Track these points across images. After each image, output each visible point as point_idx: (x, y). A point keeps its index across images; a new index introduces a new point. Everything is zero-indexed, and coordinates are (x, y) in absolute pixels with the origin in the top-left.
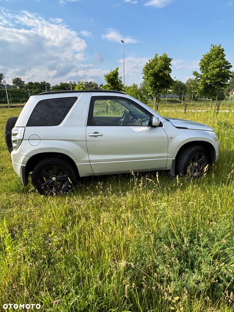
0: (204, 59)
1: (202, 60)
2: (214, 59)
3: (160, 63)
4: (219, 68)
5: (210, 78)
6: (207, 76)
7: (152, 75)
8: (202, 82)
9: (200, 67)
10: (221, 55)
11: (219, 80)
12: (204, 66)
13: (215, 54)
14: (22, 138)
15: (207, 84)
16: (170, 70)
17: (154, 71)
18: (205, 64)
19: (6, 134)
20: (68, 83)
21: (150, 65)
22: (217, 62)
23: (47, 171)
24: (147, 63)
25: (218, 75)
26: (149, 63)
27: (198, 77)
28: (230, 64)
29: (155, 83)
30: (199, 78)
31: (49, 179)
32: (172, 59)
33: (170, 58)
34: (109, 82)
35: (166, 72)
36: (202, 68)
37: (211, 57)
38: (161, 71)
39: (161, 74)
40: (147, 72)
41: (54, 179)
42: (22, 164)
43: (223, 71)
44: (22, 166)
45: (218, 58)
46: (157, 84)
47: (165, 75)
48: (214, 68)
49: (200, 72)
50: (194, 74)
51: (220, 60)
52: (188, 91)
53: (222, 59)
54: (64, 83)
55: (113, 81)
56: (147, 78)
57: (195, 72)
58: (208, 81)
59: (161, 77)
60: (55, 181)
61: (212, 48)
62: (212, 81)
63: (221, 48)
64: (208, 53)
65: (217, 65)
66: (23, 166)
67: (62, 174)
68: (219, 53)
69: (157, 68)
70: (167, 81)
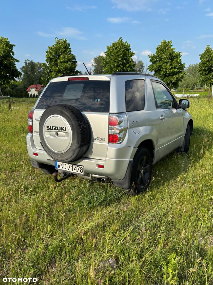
28: (76, 59)
41: (142, 172)
48: (65, 62)
60: (143, 174)
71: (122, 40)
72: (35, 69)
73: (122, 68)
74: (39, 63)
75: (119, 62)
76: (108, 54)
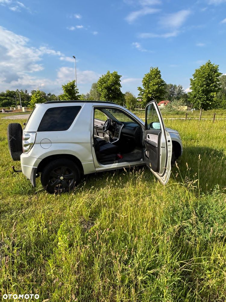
0: (146, 78)
1: (144, 78)
2: (154, 78)
3: (112, 78)
4: (158, 85)
5: (151, 92)
6: (149, 91)
7: (106, 88)
8: (146, 96)
9: (143, 84)
10: (159, 75)
11: (158, 95)
12: (146, 83)
13: (154, 75)
14: (34, 142)
15: (149, 97)
16: (119, 85)
17: (107, 85)
18: (147, 81)
19: (10, 139)
20: (15, 90)
21: (103, 79)
22: (156, 81)
23: (55, 171)
24: (100, 78)
25: (157, 91)
26: (102, 77)
27: (142, 91)
28: (165, 82)
29: (108, 95)
30: (143, 93)
31: (58, 178)
32: (121, 76)
33: (119, 76)
34: (67, 92)
35: (117, 86)
36: (145, 84)
37: (151, 76)
38: (113, 85)
39: (113, 88)
40: (101, 86)
41: (62, 178)
42: (33, 166)
43: (161, 88)
44: (33, 168)
45: (157, 78)
46: (110, 96)
47: (116, 89)
48: (154, 85)
49: (143, 88)
50: (138, 89)
51: (158, 79)
52: (127, 102)
53: (160, 78)
54: (10, 91)
55: (70, 91)
56: (101, 90)
57: (139, 88)
58: (150, 95)
59: (112, 91)
60: (63, 180)
61: (151, 69)
62: (153, 95)
63: (158, 70)
64: (148, 73)
65: (156, 83)
66: (35, 168)
67: (68, 174)
68: (157, 73)
69: (109, 83)
70: (117, 93)
71: (211, 62)
72: (167, 89)
73: (206, 87)
74: (170, 84)
75: (203, 83)
76: (195, 76)
